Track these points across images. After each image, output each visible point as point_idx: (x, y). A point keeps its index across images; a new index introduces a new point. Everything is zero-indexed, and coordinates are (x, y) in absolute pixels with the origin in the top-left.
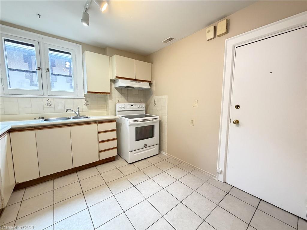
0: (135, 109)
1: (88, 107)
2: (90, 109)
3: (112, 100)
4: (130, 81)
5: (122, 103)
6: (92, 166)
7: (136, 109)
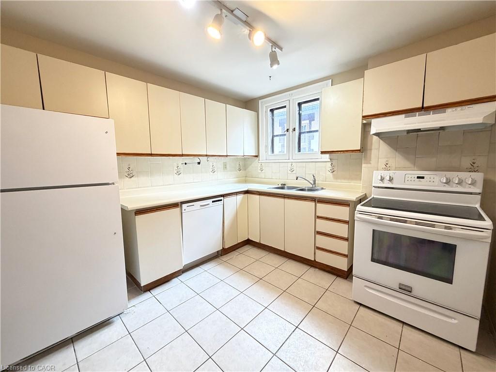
0: (433, 186)
1: (333, 175)
2: (336, 178)
3: (370, 163)
4: (403, 116)
5: (396, 169)
6: (306, 263)
7: (437, 186)
